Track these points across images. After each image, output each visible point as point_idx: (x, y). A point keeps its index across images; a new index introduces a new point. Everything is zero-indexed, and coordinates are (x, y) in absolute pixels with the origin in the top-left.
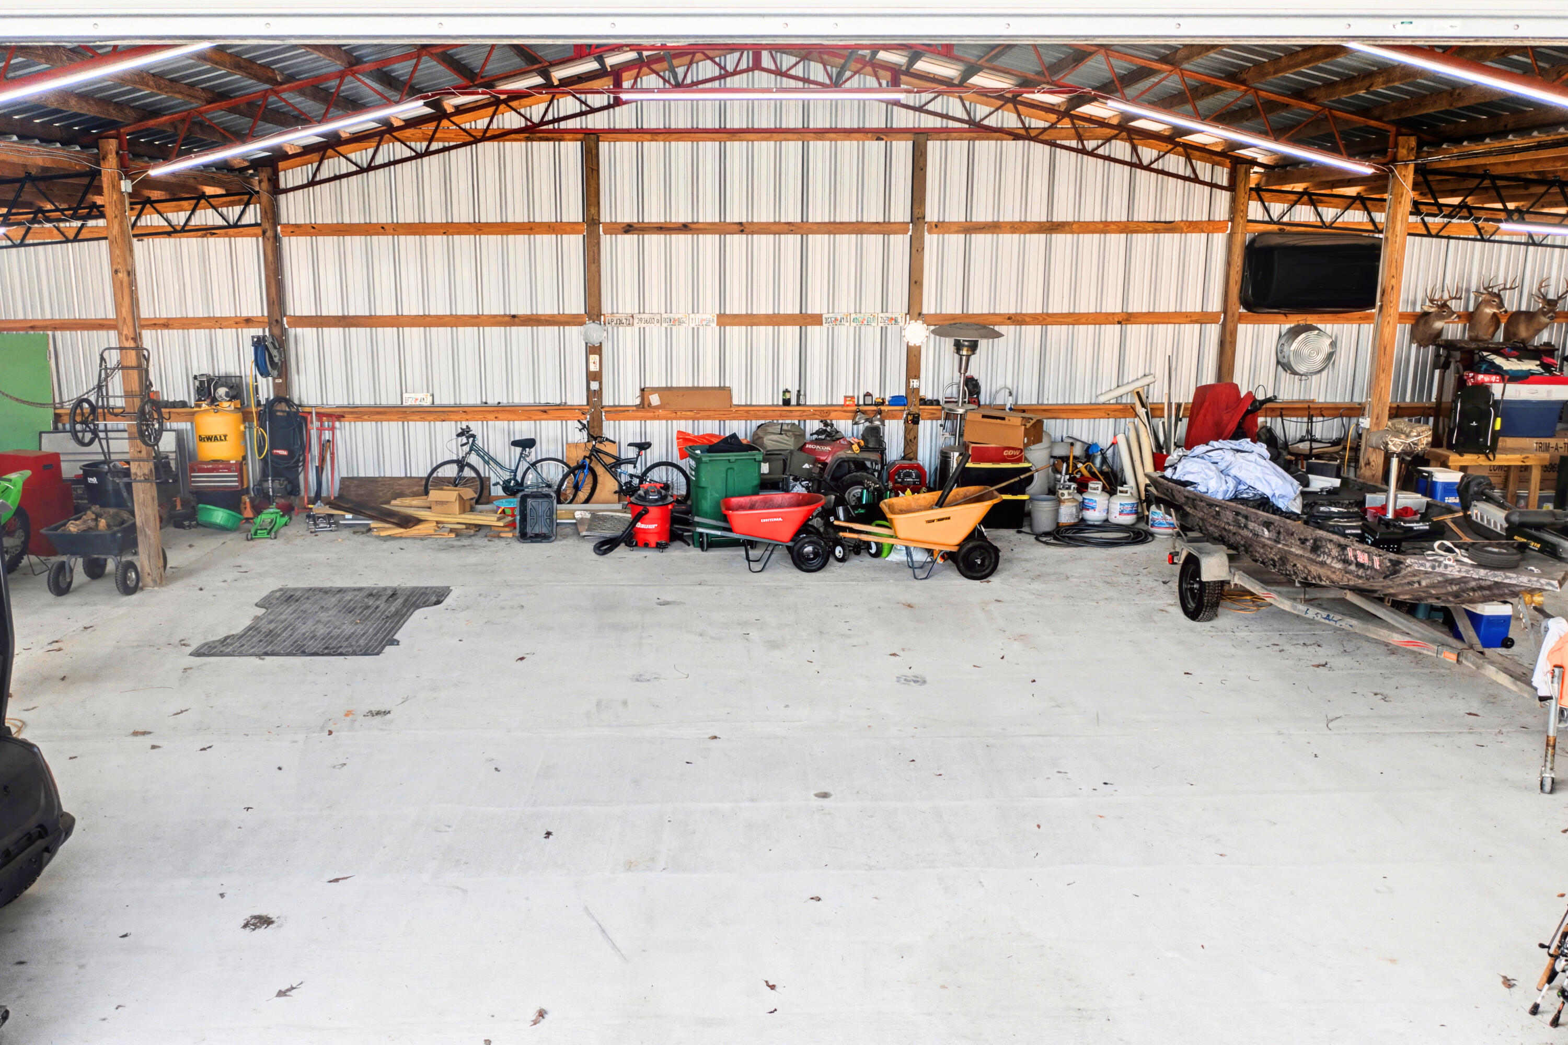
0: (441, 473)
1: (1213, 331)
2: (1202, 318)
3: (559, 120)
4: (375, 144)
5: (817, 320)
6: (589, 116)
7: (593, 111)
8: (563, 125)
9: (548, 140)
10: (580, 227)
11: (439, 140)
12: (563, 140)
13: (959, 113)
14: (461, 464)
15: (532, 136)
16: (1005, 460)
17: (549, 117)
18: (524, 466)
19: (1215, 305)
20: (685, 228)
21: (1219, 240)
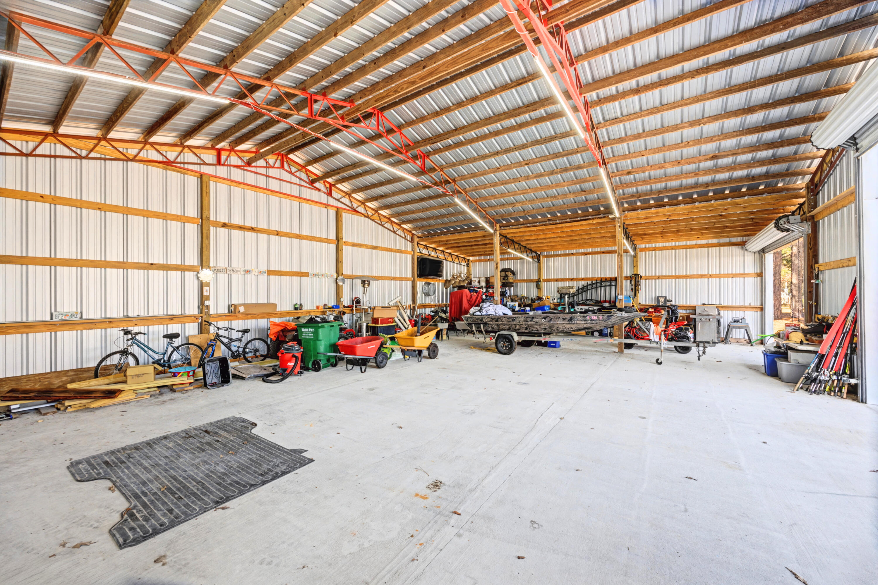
0: (108, 362)
1: (409, 283)
2: (407, 279)
3: (184, 163)
4: (39, 140)
5: (306, 274)
6: (202, 166)
7: (205, 164)
8: (186, 166)
9: (178, 172)
10: (196, 220)
11: (97, 152)
12: (187, 174)
13: (349, 204)
14: (124, 352)
15: (168, 167)
16: (389, 323)
17: (178, 160)
18: (170, 349)
19: (409, 275)
20: (252, 229)
21: (409, 257)
